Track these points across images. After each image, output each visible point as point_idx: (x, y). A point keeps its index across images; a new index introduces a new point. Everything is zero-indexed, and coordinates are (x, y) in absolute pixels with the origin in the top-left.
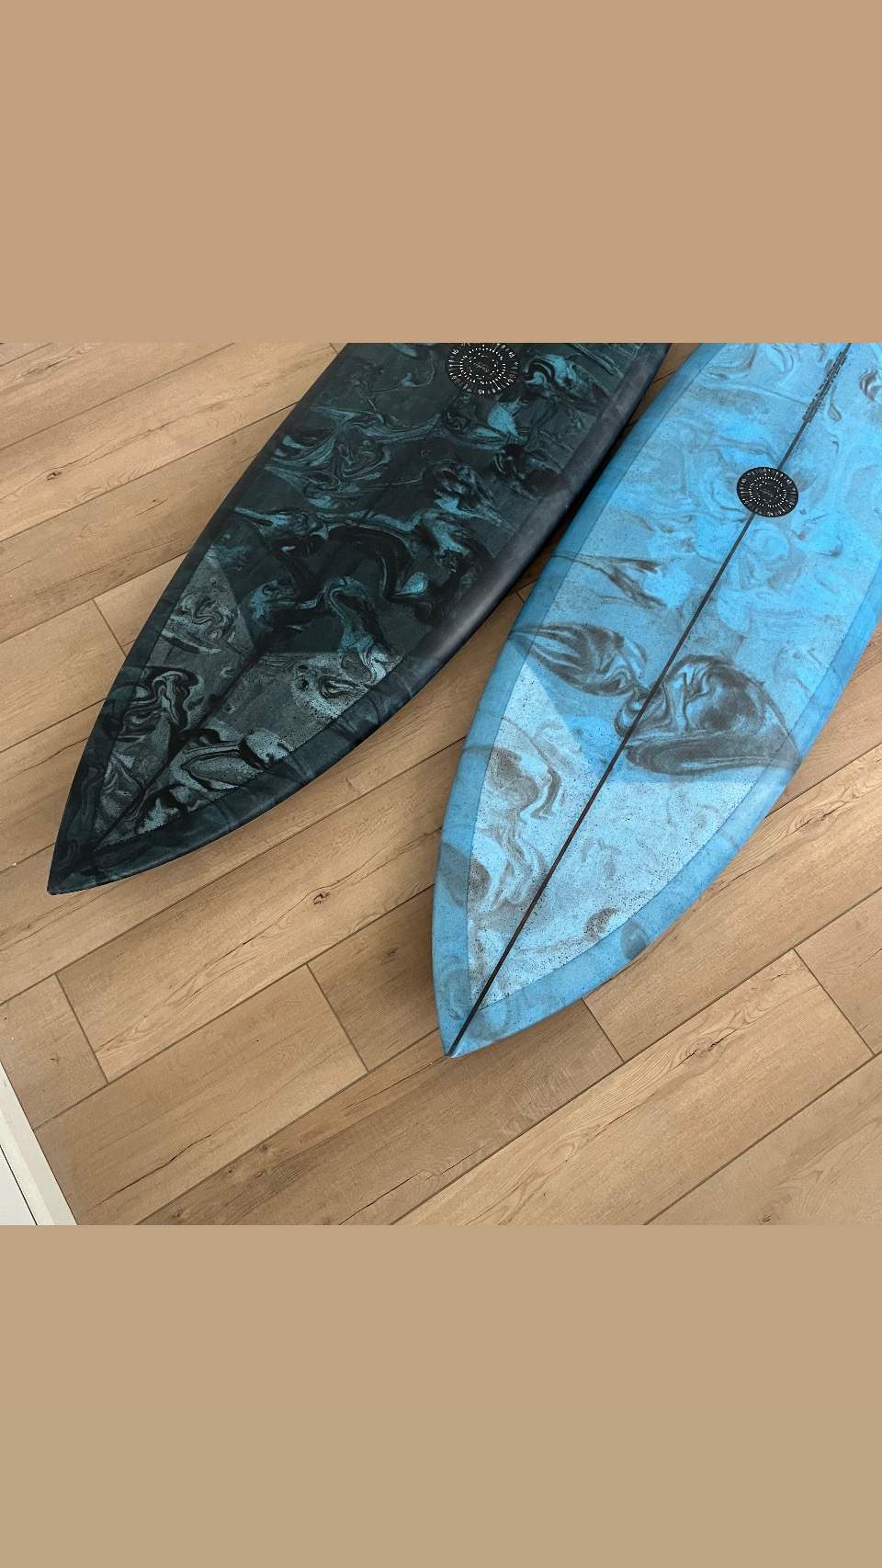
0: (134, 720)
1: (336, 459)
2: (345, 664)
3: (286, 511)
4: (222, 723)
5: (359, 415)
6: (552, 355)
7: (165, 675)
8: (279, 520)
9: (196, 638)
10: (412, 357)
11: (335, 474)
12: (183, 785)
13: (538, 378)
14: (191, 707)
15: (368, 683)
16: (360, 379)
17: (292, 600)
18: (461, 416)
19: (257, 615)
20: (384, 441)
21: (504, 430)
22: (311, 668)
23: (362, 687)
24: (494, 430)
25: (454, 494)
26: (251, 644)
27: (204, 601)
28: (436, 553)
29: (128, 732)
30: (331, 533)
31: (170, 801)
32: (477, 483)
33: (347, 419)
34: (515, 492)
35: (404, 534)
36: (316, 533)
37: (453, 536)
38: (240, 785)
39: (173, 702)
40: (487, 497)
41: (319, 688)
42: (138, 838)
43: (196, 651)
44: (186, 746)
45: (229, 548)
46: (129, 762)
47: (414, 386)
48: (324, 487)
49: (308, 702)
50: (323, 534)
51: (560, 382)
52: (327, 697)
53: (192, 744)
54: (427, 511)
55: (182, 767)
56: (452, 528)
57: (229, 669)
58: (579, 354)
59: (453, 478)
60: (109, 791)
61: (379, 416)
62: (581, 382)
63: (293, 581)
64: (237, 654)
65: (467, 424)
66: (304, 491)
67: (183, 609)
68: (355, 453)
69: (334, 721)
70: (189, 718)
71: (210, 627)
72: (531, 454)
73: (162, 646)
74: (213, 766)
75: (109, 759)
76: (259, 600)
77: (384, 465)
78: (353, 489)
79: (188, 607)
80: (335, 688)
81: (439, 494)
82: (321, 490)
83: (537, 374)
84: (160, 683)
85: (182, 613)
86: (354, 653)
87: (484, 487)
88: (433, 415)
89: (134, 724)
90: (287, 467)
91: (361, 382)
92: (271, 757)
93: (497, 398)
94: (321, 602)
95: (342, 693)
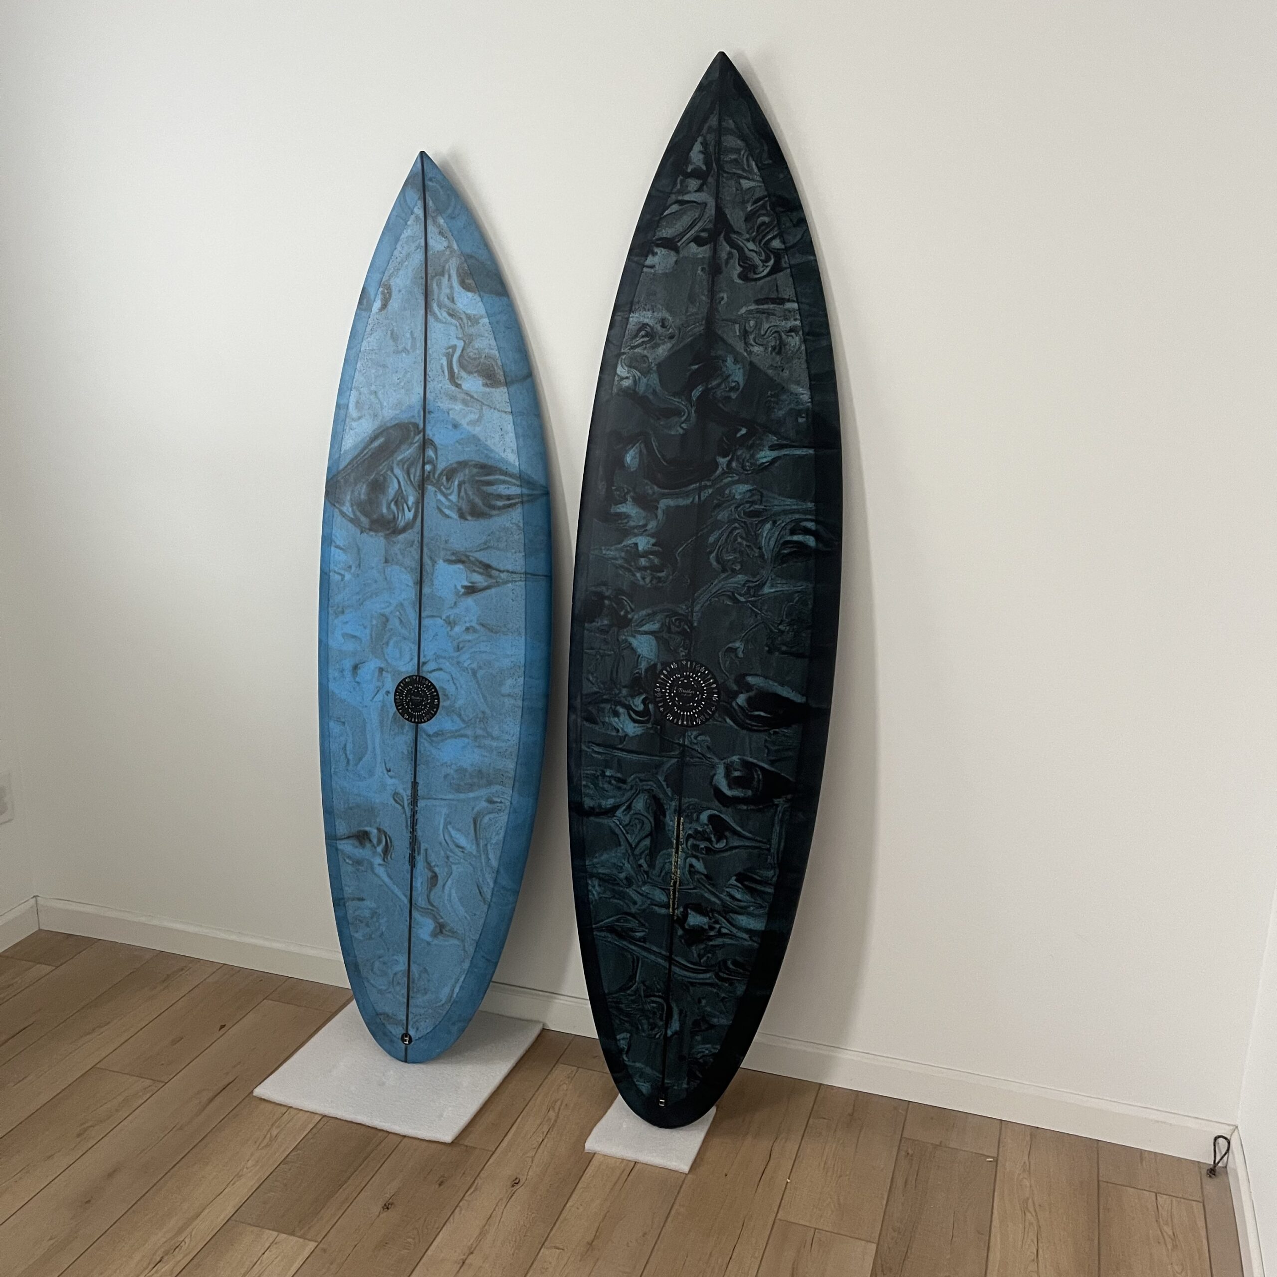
0: (766, 219)
1: (753, 538)
2: (645, 359)
3: (763, 468)
4: (700, 256)
5: (760, 593)
6: (639, 733)
7: (768, 269)
8: (765, 456)
9: (764, 313)
10: (750, 675)
11: (745, 523)
12: (696, 191)
13: (638, 704)
14: (730, 255)
15: (624, 357)
16: (782, 632)
17: (712, 388)
18: (679, 633)
19: (730, 360)
20: (724, 575)
21: (639, 636)
22: (666, 340)
23: (626, 350)
24: (646, 633)
25: (645, 554)
26: (720, 332)
27: (781, 348)
28: (632, 494)
29: (763, 207)
30: (717, 465)
31: (696, 174)
32: (634, 575)
33: (768, 584)
34: (605, 584)
35: (664, 496)
36: (728, 458)
37: (627, 516)
38: (661, 219)
39: (746, 250)
40: (622, 567)
41: (652, 328)
42: (699, 131)
43: (758, 302)
44: (713, 221)
45: (791, 409)
46: (746, 184)
47: (730, 645)
48: (747, 505)
49: (653, 312)
50: (723, 461)
51: (621, 710)
52: (644, 326)
53: (710, 226)
54: (657, 527)
55: (705, 204)
56: (632, 524)
57: (723, 302)
58: (620, 746)
59: (654, 568)
60: (742, 153)
61: (742, 599)
62: (607, 719)
63: (721, 405)
64: (724, 318)
65: (669, 628)
66: (762, 495)
67: (793, 334)
68: (741, 552)
69: (631, 311)
70: (725, 244)
71: (760, 329)
72: (610, 626)
73: (788, 291)
74: (686, 220)
75: (761, 176)
76: (738, 375)
77: (711, 552)
78: (723, 515)
79: (790, 338)
80: (643, 337)
81: (656, 548)
82: (747, 502)
83: (641, 708)
84: (767, 260)
85: (792, 330)
86: (645, 373)
87: (627, 574)
88: (699, 622)
89: (764, 215)
90: (793, 512)
91: (779, 630)
92: (654, 254)
93: (659, 667)
94: (689, 399)
95: (636, 336)
